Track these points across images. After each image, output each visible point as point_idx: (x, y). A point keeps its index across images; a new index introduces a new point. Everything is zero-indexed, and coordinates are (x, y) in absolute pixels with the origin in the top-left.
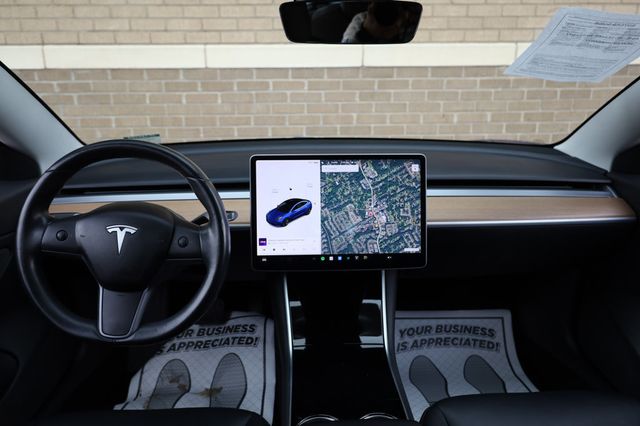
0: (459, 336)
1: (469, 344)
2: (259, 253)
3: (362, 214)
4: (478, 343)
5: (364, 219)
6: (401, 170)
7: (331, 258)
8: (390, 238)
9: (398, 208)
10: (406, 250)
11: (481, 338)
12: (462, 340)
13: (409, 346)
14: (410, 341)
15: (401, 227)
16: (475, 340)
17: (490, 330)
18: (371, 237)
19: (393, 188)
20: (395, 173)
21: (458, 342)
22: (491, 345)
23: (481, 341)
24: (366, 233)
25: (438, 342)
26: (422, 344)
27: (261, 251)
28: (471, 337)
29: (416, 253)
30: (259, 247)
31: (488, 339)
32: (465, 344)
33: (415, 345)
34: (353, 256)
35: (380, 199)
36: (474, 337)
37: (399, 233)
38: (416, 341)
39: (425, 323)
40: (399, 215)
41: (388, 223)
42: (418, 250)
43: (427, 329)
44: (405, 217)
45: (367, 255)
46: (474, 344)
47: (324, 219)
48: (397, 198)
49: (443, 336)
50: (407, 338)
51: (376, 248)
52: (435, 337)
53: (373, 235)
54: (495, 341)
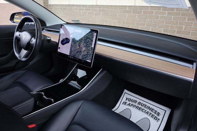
0: (145, 109)
1: (148, 114)
2: (58, 51)
3: (79, 46)
4: (151, 115)
5: (80, 48)
6: (91, 34)
7: (71, 57)
8: (85, 55)
9: (88, 46)
10: (87, 60)
11: (153, 114)
12: (146, 111)
13: (127, 104)
14: (128, 102)
15: (88, 52)
16: (151, 114)
17: (158, 113)
18: (80, 54)
19: (88, 40)
20: (90, 35)
21: (144, 111)
22: (156, 118)
23: (153, 115)
24: (79, 52)
25: (137, 107)
26: (131, 105)
27: (59, 50)
28: (150, 111)
29: (90, 62)
30: (58, 49)
31: (156, 115)
32: (146, 113)
33: (129, 104)
34: (75, 58)
35: (85, 42)
36: (151, 112)
37: (87, 55)
38: (130, 104)
39: (135, 99)
40: (88, 49)
41: (85, 51)
42: (90, 61)
43: (135, 102)
44: (89, 50)
45: (78, 59)
46: (149, 115)
47: (71, 45)
48: (88, 43)
49: (140, 106)
50: (127, 101)
51: (80, 57)
52: (137, 105)
53: (81, 53)
54: (158, 118)
